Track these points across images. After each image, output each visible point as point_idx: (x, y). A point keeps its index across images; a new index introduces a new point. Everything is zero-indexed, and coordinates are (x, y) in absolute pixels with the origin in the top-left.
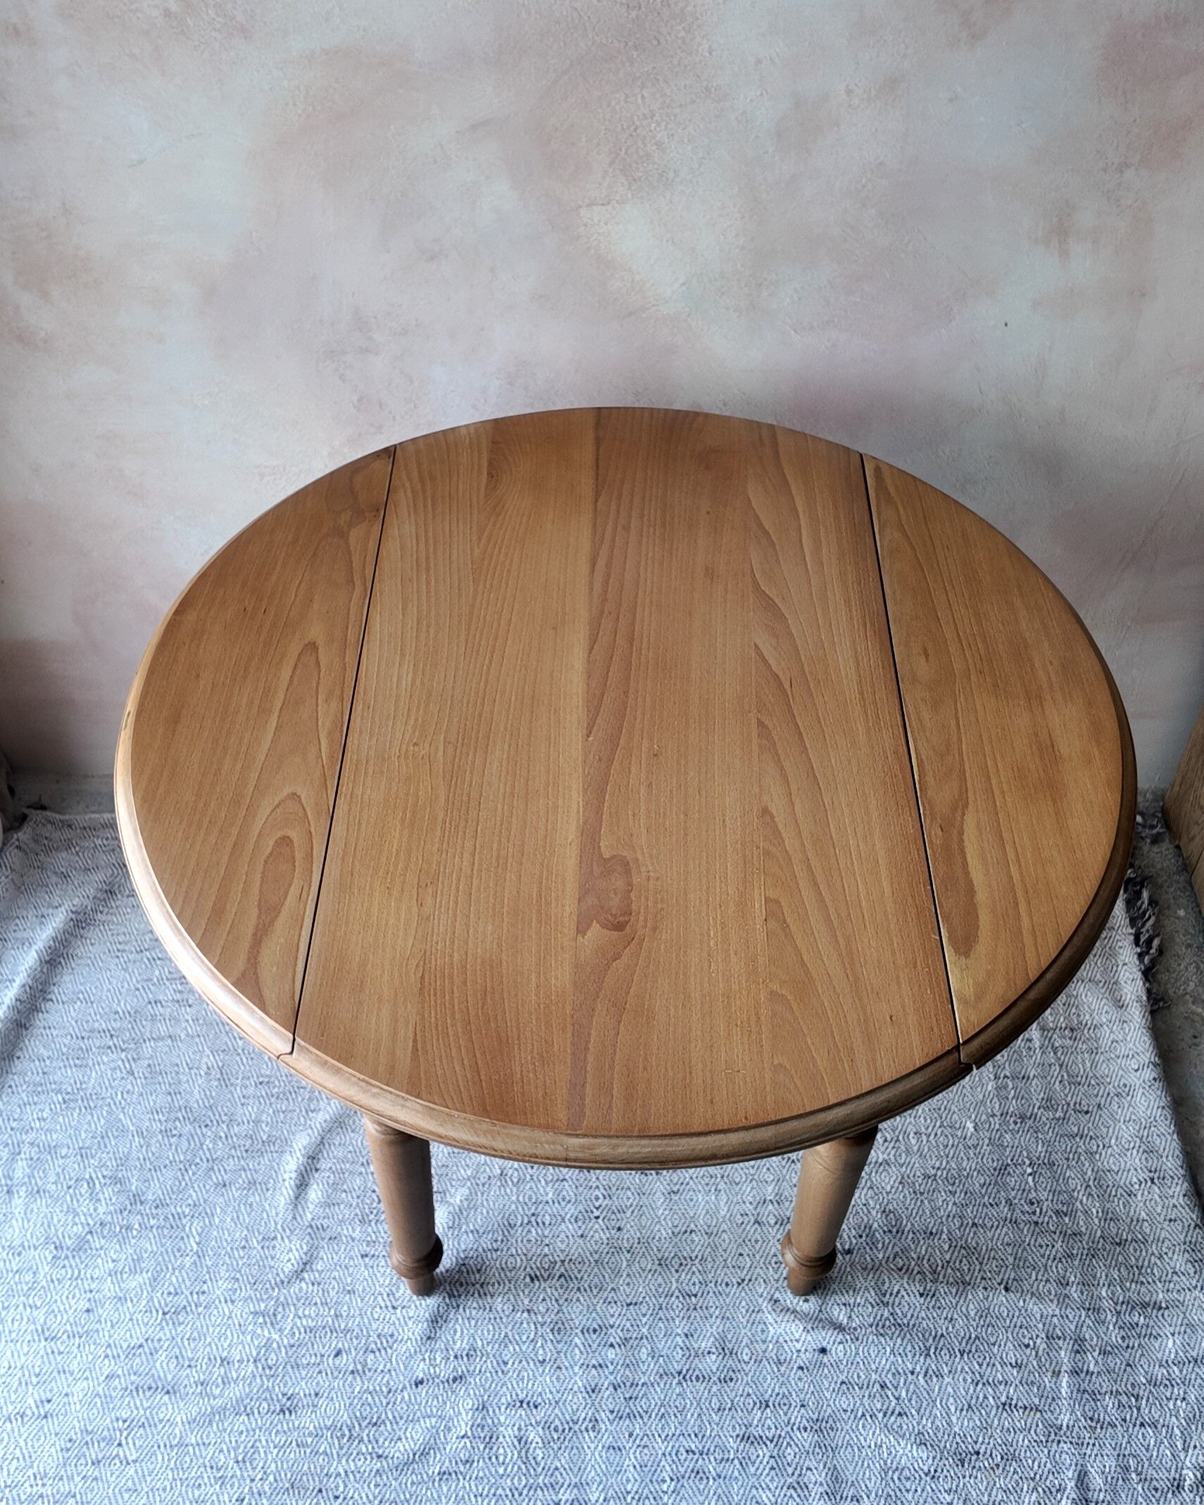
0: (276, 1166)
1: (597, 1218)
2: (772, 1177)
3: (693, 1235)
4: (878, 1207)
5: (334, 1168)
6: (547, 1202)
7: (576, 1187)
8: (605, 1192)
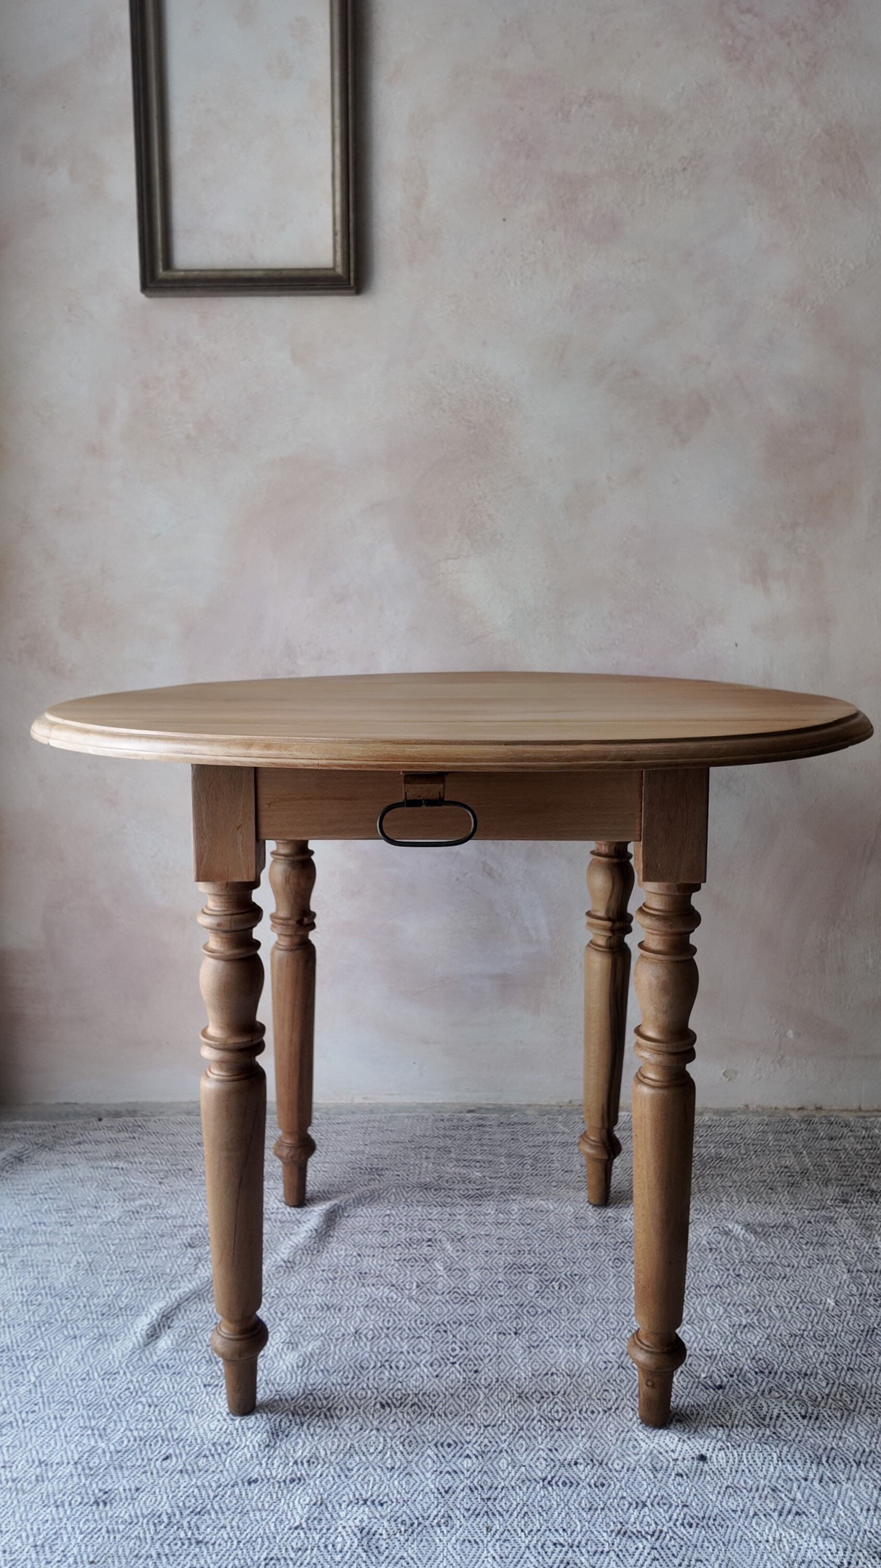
0: (129, 1325)
1: (453, 1363)
3: (555, 1376)
4: (747, 1356)
5: (187, 1326)
6: (402, 1352)
7: (433, 1342)
8: (461, 1346)
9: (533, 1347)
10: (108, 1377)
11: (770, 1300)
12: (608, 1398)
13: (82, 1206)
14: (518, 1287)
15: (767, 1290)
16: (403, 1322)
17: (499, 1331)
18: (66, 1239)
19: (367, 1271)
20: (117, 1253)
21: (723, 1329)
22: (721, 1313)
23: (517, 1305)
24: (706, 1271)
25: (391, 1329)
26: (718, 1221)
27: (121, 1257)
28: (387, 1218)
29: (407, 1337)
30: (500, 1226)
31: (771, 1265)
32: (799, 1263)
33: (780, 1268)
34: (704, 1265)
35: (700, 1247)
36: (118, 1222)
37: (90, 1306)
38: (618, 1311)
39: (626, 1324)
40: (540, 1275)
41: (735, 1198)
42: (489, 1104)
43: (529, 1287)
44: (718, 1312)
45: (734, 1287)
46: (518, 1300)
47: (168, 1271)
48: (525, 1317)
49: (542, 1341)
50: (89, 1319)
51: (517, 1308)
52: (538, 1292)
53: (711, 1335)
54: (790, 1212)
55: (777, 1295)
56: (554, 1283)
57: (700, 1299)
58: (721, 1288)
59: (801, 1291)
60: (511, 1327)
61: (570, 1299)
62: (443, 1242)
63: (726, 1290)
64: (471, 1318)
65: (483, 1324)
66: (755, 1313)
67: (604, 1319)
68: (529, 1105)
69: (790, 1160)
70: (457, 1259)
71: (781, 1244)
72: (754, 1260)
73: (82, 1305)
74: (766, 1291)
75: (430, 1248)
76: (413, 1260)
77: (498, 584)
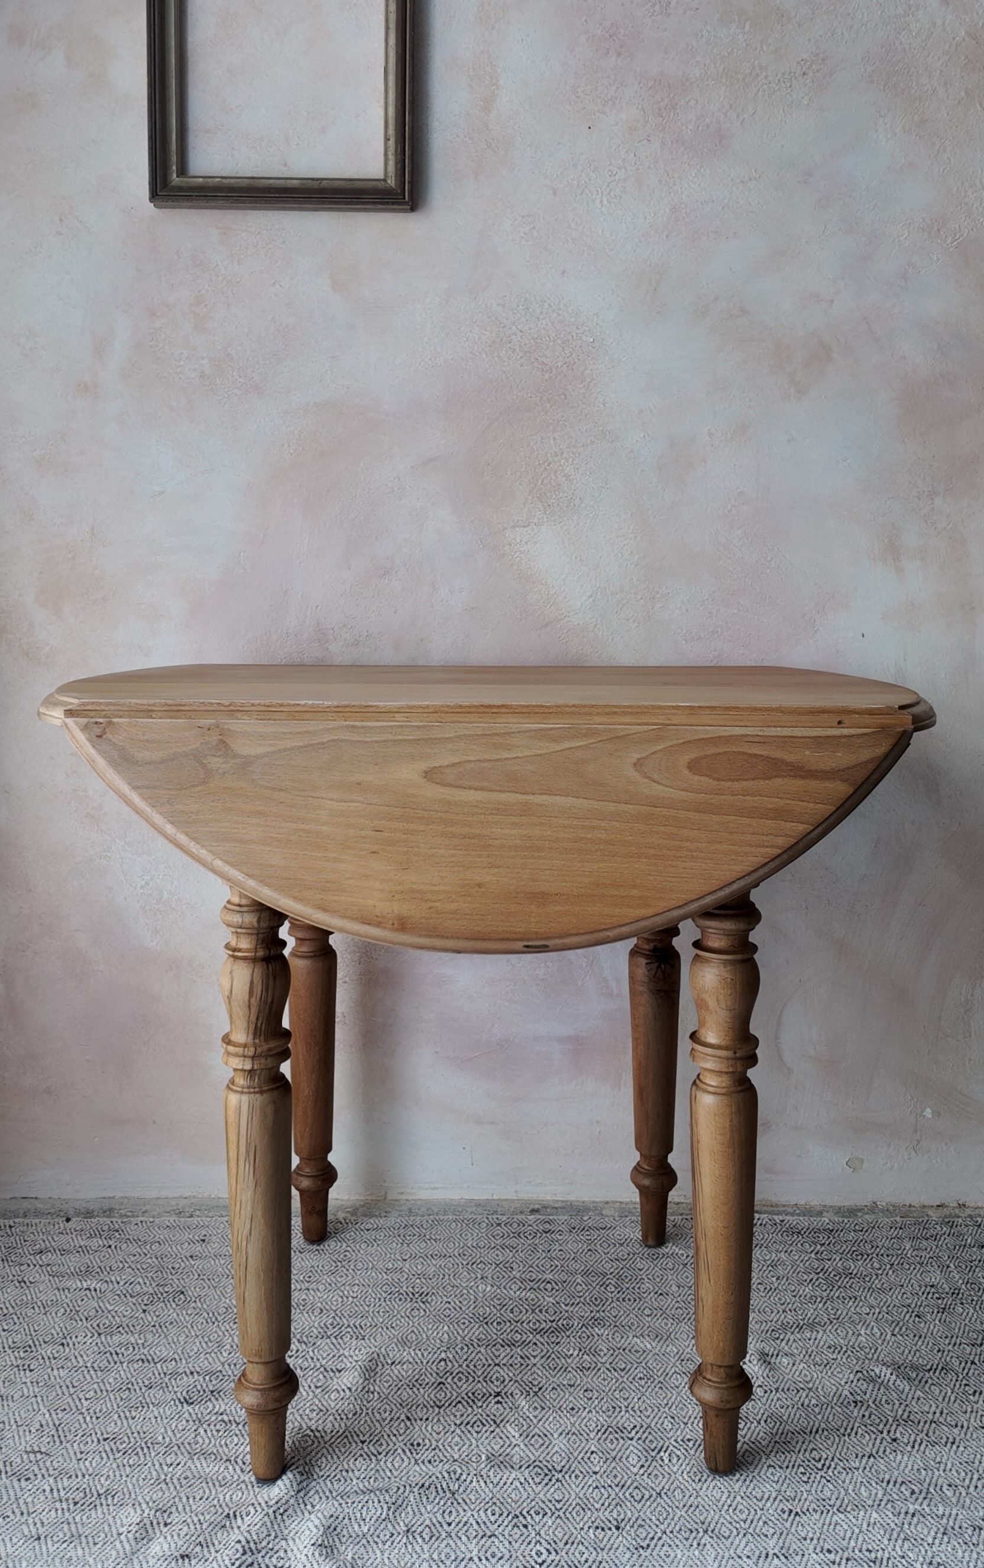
0: (111, 1520)
2: (772, 1531)
4: (921, 1559)
5: (189, 1520)
6: (471, 1559)
7: (510, 1542)
8: (548, 1547)
9: (643, 1548)
11: (940, 1476)
13: (45, 1342)
14: (617, 1459)
15: (934, 1461)
16: (469, 1513)
17: (596, 1524)
18: (25, 1391)
19: (421, 1441)
20: (91, 1411)
21: (886, 1519)
22: (880, 1496)
23: (617, 1486)
24: (853, 1434)
25: (453, 1525)
26: (860, 1363)
27: (97, 1418)
28: (443, 1363)
29: (476, 1536)
30: (587, 1373)
31: (934, 1425)
32: (969, 1421)
33: (946, 1429)
34: (850, 1426)
35: (841, 1400)
36: (93, 1367)
37: (58, 1491)
38: (748, 1494)
39: (759, 1512)
40: (644, 1442)
41: (876, 1330)
42: (557, 1201)
43: (630, 1459)
44: (877, 1494)
45: (891, 1457)
46: (618, 1479)
47: (160, 1438)
48: (628, 1504)
49: (653, 1538)
50: (57, 1510)
51: (617, 1489)
52: (642, 1466)
53: (870, 1528)
54: (947, 1348)
55: (948, 1468)
56: (662, 1454)
57: (850, 1475)
58: (874, 1457)
59: (977, 1462)
60: (611, 1519)
61: (685, 1475)
62: (516, 1397)
63: (881, 1460)
64: (558, 1506)
65: (574, 1514)
66: (923, 1495)
67: (730, 1506)
68: (607, 1203)
69: (935, 1277)
70: (535, 1421)
71: (943, 1394)
72: (912, 1417)
73: (48, 1489)
74: (932, 1462)
75: (499, 1405)
76: (479, 1423)
77: (576, 558)
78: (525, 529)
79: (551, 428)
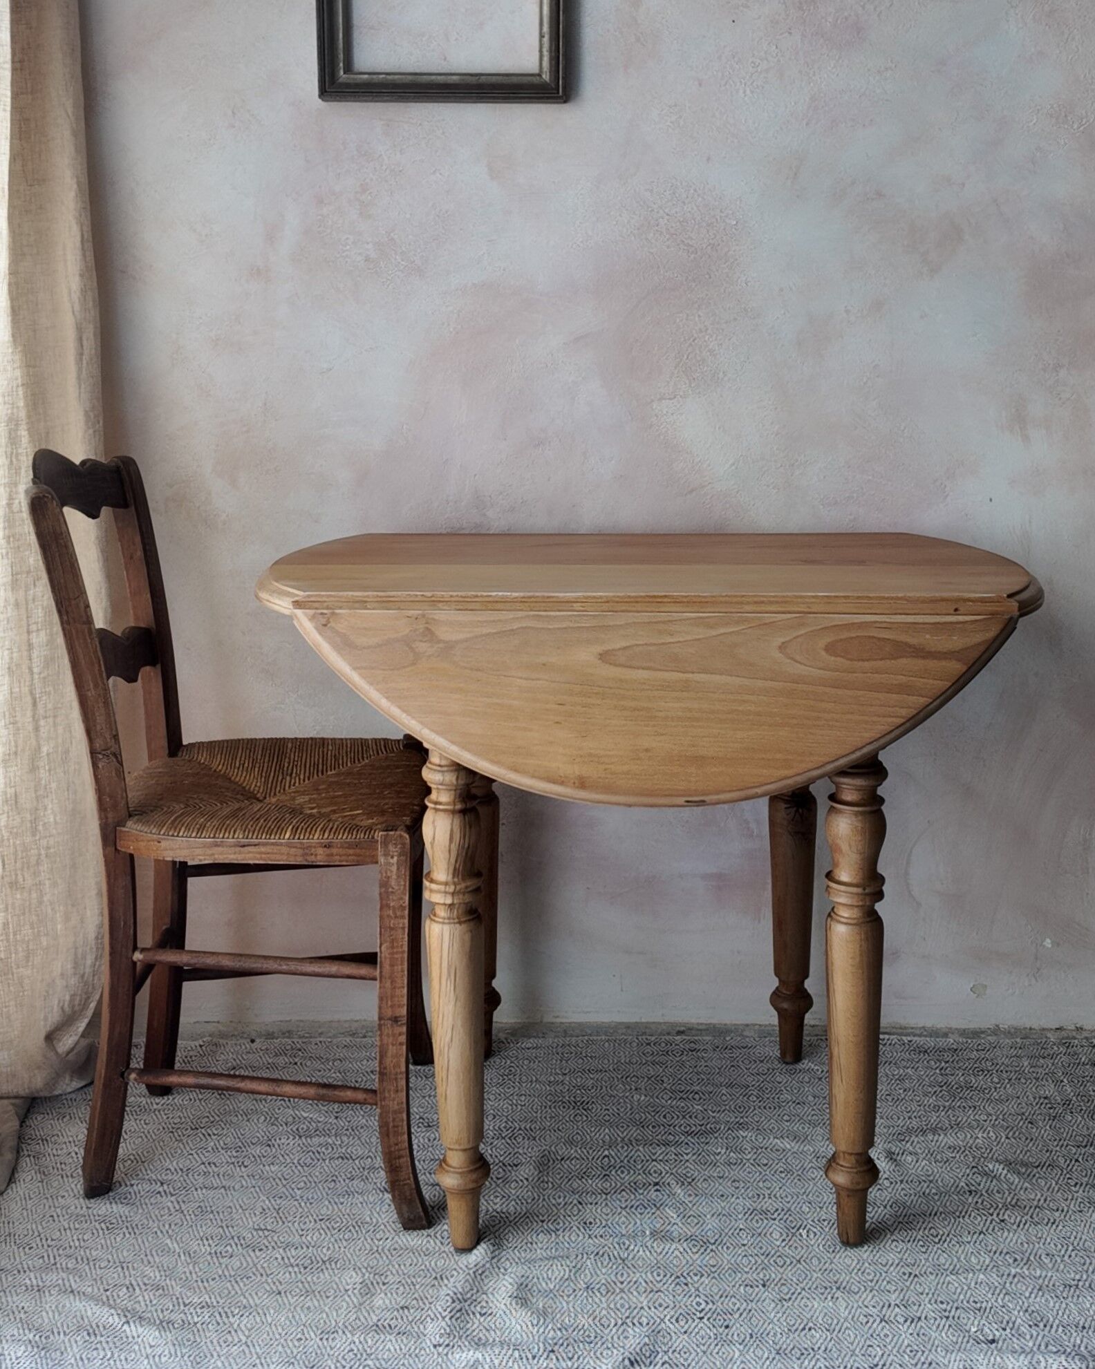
0: (337, 1280)
1: (701, 1318)
2: (894, 1288)
3: (813, 1331)
4: (1018, 1308)
5: (403, 1281)
6: (642, 1308)
7: (674, 1296)
8: (706, 1299)
9: (785, 1300)
10: (327, 1336)
11: (1040, 1248)
12: (873, 1354)
13: (253, 1144)
14: (762, 1235)
15: (1036, 1237)
16: (638, 1275)
17: (745, 1283)
18: (244, 1183)
19: (592, 1221)
20: (304, 1198)
21: (991, 1279)
22: (987, 1262)
23: (763, 1255)
24: (967, 1216)
25: (625, 1283)
26: (976, 1160)
27: (311, 1204)
28: (606, 1159)
29: (645, 1292)
30: (734, 1167)
31: (1038, 1209)
32: (1068, 1207)
33: (1048, 1212)
34: (965, 1210)
35: (958, 1190)
36: (300, 1164)
37: (289, 1259)
38: (875, 1261)
39: (884, 1274)
40: (785, 1222)
41: (991, 1134)
42: (701, 1024)
43: (774, 1235)
44: (984, 1261)
45: (999, 1234)
46: (764, 1250)
47: (368, 1219)
48: (773, 1269)
49: (793, 1294)
50: (290, 1273)
51: (763, 1257)
52: (784, 1240)
53: (977, 1286)
54: (1055, 1149)
55: (1047, 1242)
56: (801, 1231)
57: (963, 1247)
58: (985, 1235)
59: (1073, 1238)
60: (758, 1279)
61: (821, 1247)
62: (673, 1186)
63: (991, 1237)
64: (713, 1270)
65: (727, 1275)
66: (1024, 1261)
67: (859, 1270)
68: (747, 1025)
69: (1049, 1089)
70: (690, 1205)
71: (1048, 1185)
72: (1019, 1203)
73: (280, 1257)
74: (1034, 1238)
75: (658, 1193)
76: (641, 1206)
77: (719, 428)
78: (671, 402)
79: (696, 306)
